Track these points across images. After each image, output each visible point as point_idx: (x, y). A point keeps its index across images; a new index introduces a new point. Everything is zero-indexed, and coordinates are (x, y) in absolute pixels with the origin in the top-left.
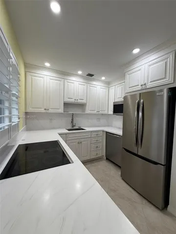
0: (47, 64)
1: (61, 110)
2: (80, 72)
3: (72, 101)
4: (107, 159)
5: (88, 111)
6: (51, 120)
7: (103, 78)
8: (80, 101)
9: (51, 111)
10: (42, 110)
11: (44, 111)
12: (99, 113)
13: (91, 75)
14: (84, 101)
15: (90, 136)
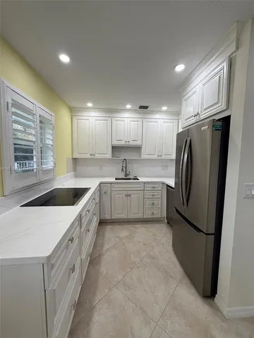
0: (90, 105)
1: (109, 155)
2: (128, 106)
3: (122, 143)
4: (168, 223)
5: (144, 156)
6: (101, 166)
7: (164, 108)
8: (132, 143)
9: (97, 156)
10: (88, 156)
11: (90, 157)
12: (162, 158)
13: (146, 107)
14: (138, 143)
15: (142, 188)
